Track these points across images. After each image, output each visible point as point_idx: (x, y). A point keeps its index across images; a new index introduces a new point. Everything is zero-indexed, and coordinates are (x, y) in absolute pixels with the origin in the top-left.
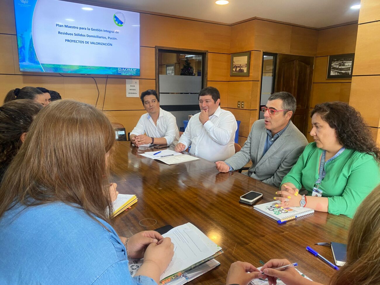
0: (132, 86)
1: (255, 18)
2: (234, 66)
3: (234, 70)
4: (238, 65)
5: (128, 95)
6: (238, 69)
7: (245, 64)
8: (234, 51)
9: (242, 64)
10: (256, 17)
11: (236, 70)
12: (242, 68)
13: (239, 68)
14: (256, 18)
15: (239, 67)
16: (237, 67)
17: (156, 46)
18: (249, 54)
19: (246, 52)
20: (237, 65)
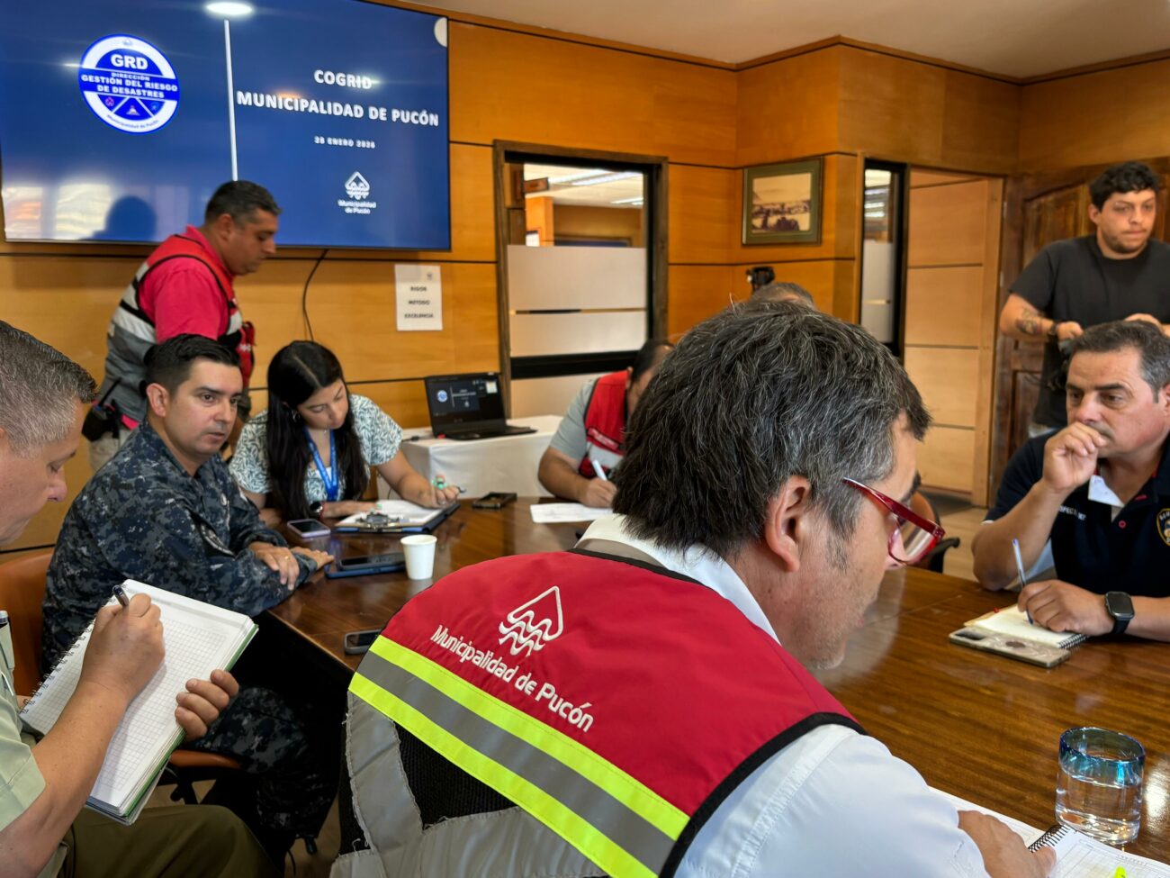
0: (417, 289)
1: (836, 41)
2: (757, 209)
3: (758, 222)
4: (773, 204)
5: (404, 324)
6: (773, 220)
7: (804, 202)
8: (752, 156)
9: (790, 202)
10: (839, 37)
11: (765, 225)
12: (789, 217)
13: (779, 217)
14: (842, 41)
15: (776, 212)
16: (768, 213)
17: (495, 141)
18: (816, 164)
19: (805, 159)
20: (767, 207)
